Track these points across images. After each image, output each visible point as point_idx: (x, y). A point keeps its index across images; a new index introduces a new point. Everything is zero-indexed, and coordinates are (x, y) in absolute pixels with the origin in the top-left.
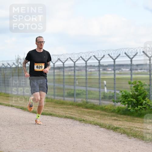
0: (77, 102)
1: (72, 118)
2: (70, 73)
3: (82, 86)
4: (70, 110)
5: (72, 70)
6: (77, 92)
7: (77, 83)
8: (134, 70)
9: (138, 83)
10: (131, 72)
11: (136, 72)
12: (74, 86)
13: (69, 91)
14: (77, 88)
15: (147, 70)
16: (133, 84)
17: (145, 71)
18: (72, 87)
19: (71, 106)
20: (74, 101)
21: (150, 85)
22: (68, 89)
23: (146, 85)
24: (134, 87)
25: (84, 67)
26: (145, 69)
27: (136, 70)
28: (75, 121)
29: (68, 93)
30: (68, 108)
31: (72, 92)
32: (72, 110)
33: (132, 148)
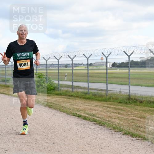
0: (7, 85)
1: (4, 94)
2: (3, 69)
3: (9, 76)
4: (3, 89)
5: (4, 67)
6: (7, 79)
7: (7, 75)
8: (38, 67)
9: (40, 75)
10: (37, 68)
11: (39, 68)
12: (5, 76)
13: (2, 79)
14: (7, 77)
15: (45, 67)
16: (37, 75)
17: (44, 68)
18: (4, 77)
19: (3, 87)
20: (6, 84)
21: (46, 76)
22: (2, 78)
23: (44, 75)
24: (38, 76)
25: (11, 66)
26: (44, 67)
27: (39, 67)
28: (6, 95)
29: (2, 80)
30: (2, 88)
31: (4, 79)
32: (4, 89)
33: (37, 109)
